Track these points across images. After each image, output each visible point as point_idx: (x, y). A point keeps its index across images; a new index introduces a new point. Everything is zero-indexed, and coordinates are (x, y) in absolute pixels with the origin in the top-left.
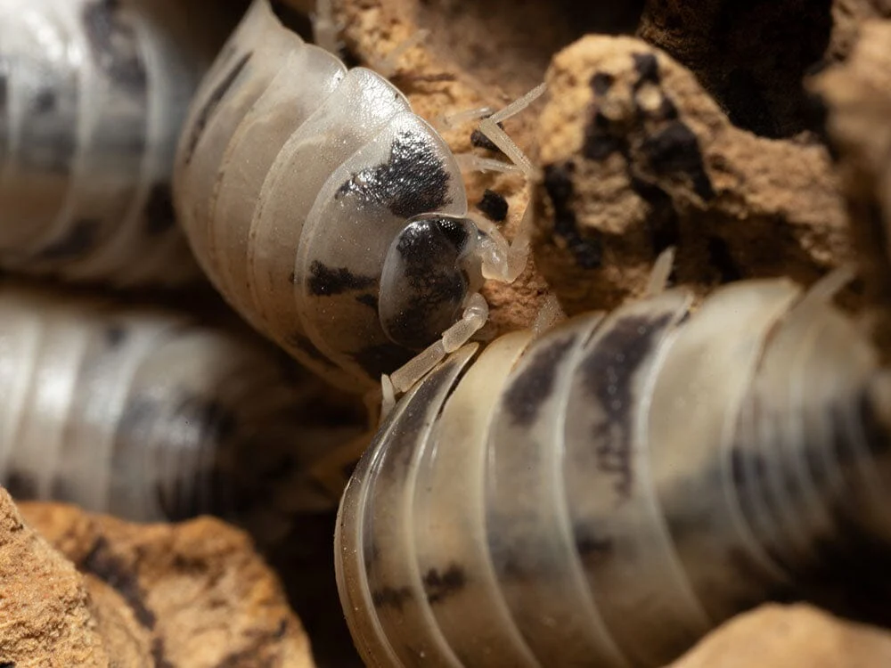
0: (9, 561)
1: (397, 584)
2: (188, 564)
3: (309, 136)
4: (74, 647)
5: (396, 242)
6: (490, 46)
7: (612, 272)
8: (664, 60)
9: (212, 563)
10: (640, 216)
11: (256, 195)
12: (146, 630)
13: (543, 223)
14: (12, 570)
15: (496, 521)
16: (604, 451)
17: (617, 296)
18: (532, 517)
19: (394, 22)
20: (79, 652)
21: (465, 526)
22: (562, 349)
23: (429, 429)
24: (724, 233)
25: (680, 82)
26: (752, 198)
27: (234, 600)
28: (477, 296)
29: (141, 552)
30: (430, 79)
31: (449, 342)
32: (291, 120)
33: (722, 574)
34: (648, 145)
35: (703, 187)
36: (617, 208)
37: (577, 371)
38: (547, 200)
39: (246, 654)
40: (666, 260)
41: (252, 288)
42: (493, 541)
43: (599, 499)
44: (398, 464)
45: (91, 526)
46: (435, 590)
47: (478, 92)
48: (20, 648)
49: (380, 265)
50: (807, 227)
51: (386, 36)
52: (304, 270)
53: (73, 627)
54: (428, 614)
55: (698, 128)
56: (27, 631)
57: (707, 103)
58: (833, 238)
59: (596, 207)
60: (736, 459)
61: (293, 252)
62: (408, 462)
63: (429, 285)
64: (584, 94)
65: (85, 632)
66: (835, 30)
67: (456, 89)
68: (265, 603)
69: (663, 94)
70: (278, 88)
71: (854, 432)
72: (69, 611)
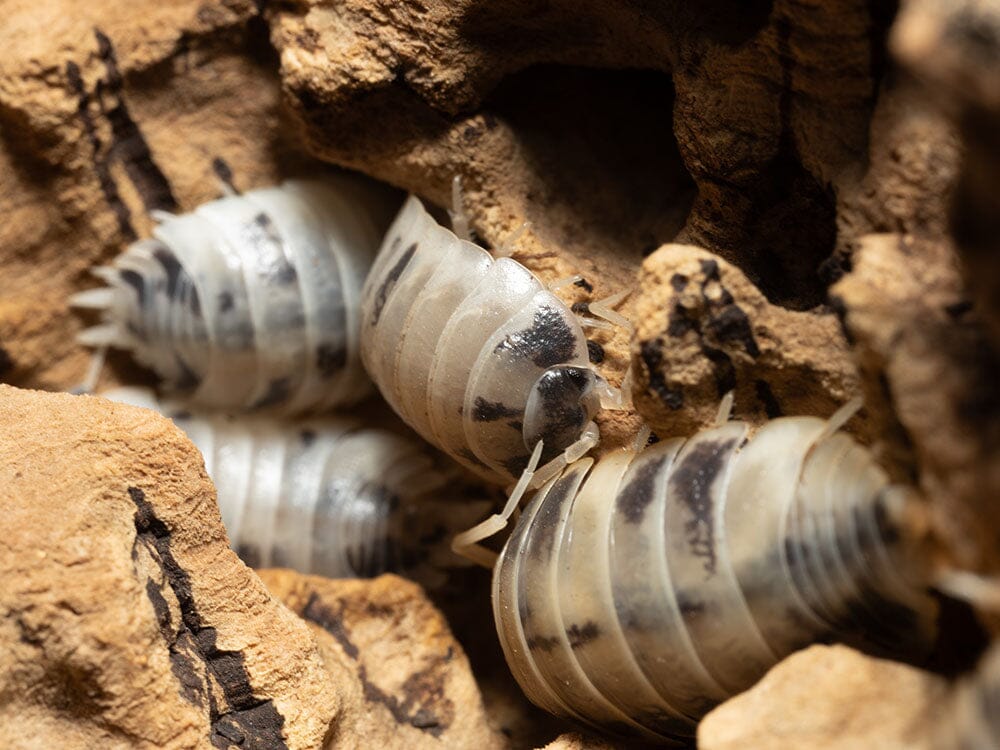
0: (265, 626)
1: (547, 634)
2: (379, 610)
3: (470, 309)
4: (312, 683)
5: (537, 385)
6: (577, 226)
7: (691, 410)
8: (722, 264)
9: (396, 608)
10: (709, 371)
11: (432, 351)
12: (353, 660)
13: (641, 381)
14: (266, 632)
15: (618, 590)
16: (694, 542)
17: (694, 427)
18: (646, 589)
19: (512, 217)
20: (316, 686)
21: (596, 594)
22: (657, 465)
23: (564, 524)
24: (766, 378)
25: (734, 277)
26: (786, 355)
27: (413, 635)
28: (592, 424)
29: (343, 602)
30: (538, 257)
31: (569, 455)
32: (454, 297)
33: (781, 625)
34: (714, 323)
35: (753, 349)
36: (693, 368)
37: (670, 482)
38: (644, 366)
39: (426, 673)
40: (729, 399)
41: (430, 416)
42: (619, 606)
43: (693, 575)
44: (543, 549)
45: (306, 585)
46: (576, 639)
47: (576, 268)
48: (276, 688)
49: (525, 401)
50: (826, 373)
51: (505, 228)
52: (470, 403)
53: (310, 669)
54: (572, 656)
55: (747, 309)
56: (280, 676)
57: (753, 291)
58: (845, 381)
59: (679, 368)
60: (788, 545)
61: (463, 392)
62: (550, 548)
63: (559, 416)
64: (667, 291)
65: (318, 671)
66: (839, 234)
67: (560, 267)
68: (436, 635)
69: (722, 287)
70: (442, 272)
71: (872, 528)
72: (307, 658)
